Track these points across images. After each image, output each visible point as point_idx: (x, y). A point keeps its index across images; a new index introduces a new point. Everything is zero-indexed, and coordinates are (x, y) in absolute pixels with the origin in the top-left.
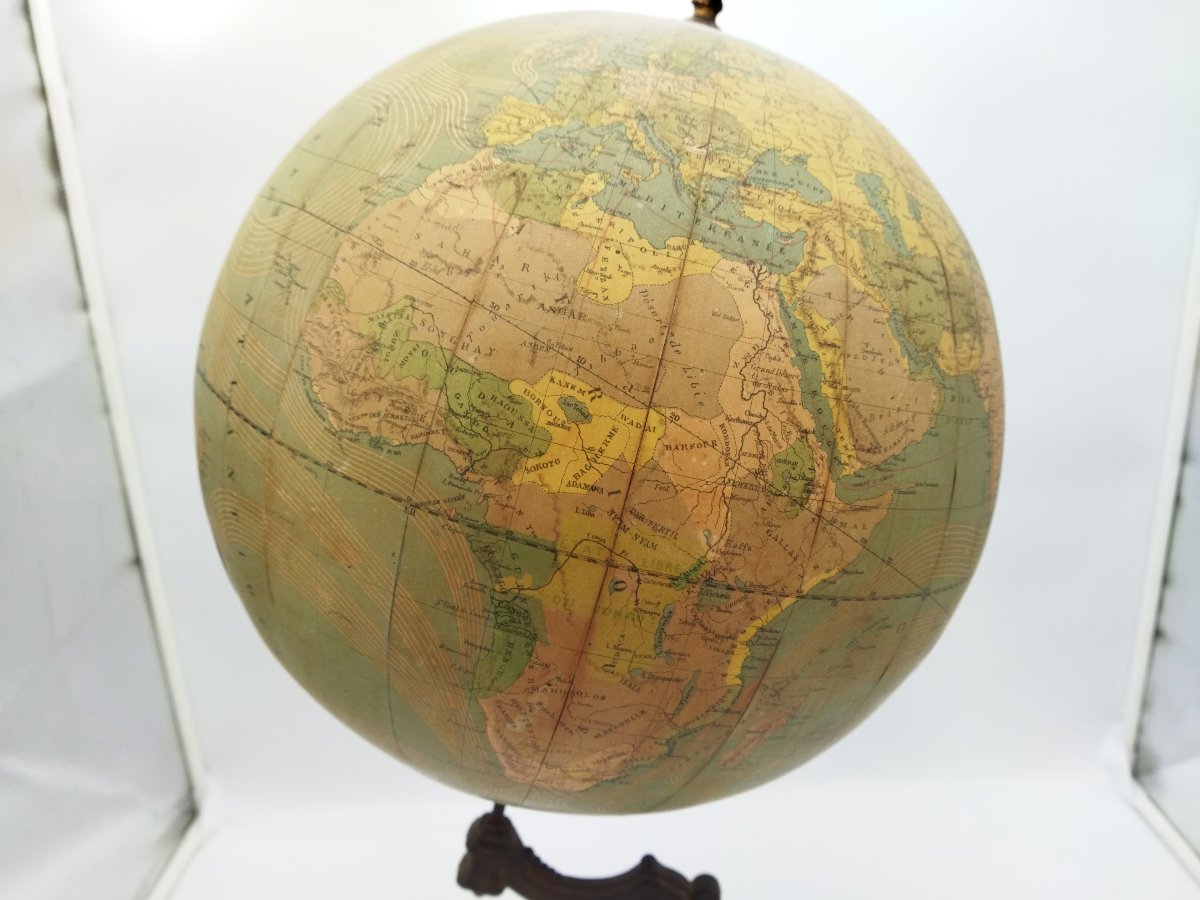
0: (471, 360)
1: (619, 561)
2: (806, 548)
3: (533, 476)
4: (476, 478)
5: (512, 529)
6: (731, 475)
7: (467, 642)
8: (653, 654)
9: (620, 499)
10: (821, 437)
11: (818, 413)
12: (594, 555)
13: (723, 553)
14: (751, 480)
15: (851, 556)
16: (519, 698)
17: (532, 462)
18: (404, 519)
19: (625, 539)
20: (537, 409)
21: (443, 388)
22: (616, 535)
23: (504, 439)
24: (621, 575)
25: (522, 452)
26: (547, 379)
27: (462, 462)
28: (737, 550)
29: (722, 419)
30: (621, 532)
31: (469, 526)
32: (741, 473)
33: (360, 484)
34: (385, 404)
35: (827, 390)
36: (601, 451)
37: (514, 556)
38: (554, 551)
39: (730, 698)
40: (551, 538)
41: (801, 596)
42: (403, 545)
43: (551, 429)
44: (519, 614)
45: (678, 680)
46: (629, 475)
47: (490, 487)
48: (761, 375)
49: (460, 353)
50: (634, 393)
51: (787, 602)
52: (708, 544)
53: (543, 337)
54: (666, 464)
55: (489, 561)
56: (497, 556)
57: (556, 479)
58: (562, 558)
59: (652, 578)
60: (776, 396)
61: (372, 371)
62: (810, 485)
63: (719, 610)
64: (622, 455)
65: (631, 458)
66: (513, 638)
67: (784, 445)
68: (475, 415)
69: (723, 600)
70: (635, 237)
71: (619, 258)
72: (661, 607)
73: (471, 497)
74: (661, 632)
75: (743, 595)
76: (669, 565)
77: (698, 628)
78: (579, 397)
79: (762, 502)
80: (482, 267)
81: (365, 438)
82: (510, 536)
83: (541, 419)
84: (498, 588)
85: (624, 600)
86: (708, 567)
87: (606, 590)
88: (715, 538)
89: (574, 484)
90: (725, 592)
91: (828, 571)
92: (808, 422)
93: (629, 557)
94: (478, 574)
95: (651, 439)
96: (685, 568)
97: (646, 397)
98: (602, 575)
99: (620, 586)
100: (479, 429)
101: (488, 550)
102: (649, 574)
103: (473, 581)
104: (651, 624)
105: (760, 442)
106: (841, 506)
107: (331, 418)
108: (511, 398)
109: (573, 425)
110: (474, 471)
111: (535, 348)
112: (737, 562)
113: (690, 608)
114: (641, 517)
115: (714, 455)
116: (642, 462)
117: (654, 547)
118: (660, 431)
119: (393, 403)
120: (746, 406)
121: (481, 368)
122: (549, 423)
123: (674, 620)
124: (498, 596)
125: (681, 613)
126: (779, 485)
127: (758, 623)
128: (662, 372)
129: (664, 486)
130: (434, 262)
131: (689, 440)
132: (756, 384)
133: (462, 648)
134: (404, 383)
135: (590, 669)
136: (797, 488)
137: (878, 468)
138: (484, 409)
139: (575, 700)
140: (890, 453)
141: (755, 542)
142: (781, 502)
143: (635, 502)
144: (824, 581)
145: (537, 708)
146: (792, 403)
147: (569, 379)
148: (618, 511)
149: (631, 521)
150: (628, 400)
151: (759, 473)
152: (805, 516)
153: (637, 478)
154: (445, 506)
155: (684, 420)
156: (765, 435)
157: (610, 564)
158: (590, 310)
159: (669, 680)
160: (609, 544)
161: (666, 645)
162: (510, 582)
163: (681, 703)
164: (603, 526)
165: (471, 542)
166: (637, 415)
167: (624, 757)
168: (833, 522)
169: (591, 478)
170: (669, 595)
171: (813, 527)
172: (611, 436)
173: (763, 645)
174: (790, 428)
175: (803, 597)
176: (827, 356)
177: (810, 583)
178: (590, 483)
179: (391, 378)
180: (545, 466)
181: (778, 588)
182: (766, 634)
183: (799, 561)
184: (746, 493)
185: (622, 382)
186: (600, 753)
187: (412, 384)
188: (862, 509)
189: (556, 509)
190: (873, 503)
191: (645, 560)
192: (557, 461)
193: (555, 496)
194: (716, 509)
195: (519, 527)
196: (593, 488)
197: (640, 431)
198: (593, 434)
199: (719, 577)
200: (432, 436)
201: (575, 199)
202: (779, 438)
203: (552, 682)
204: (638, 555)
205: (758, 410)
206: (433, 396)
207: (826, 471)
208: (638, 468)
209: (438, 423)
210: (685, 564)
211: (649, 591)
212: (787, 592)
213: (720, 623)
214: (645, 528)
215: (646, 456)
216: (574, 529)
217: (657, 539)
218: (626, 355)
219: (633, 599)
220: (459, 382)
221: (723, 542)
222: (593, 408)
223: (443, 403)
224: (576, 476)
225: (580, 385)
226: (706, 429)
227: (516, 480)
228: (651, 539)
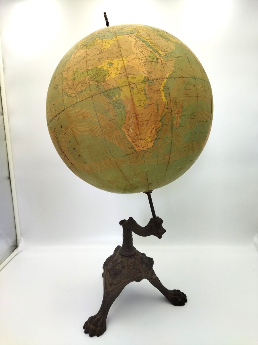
0: (90, 68)
1: (131, 83)
2: (163, 69)
3: (109, 78)
4: (100, 84)
5: (110, 88)
6: (142, 61)
7: (113, 116)
8: (146, 99)
9: (125, 73)
10: (155, 51)
11: (152, 48)
12: (126, 85)
13: (148, 74)
14: (146, 61)
15: (173, 69)
16: (128, 123)
17: (107, 76)
18: (92, 100)
19: (129, 79)
20: (104, 68)
21: (88, 75)
22: (128, 79)
23: (101, 75)
24: (132, 86)
25: (105, 75)
26: (103, 62)
27: (96, 83)
28: (150, 73)
29: (136, 54)
30: (128, 78)
31: (103, 93)
32: (143, 60)
33: (82, 100)
34: (80, 84)
35: (151, 45)
36: (118, 67)
37: (113, 93)
38: (119, 88)
39: (166, 104)
40: (117, 86)
41: (167, 78)
42: (94, 105)
43: (108, 69)
44: (119, 104)
45: (154, 104)
46: (124, 69)
47: (103, 84)
48: (138, 46)
49: (88, 69)
50: (118, 57)
51: (165, 80)
52: (144, 74)
53: (99, 58)
54: (130, 64)
55: (109, 97)
56: (110, 95)
57: (113, 76)
58: (121, 88)
59: (138, 84)
60: (143, 48)
61: (76, 82)
62: (157, 59)
63: (153, 85)
64: (122, 66)
65: (123, 66)
66: (121, 110)
67: (149, 54)
68: (95, 75)
69: (153, 83)
70: (107, 40)
71: (106, 43)
72: (142, 88)
73: (101, 88)
74: (145, 94)
75: (156, 81)
76: (140, 80)
77: (152, 90)
78: (110, 62)
79: (150, 64)
80: (86, 57)
81: (80, 92)
82: (110, 90)
83: (105, 69)
84: (113, 101)
85: (135, 90)
86: (147, 78)
87: (131, 90)
88: (145, 72)
89: (116, 75)
90: (152, 81)
91: (170, 72)
92: (151, 50)
93: (132, 82)
94: (108, 100)
95: (125, 62)
96: (143, 80)
97: (121, 56)
98: (129, 87)
99: (133, 88)
100: (97, 76)
101: (108, 95)
102: (137, 83)
103: (108, 102)
104: (143, 93)
105: (144, 55)
106: (165, 61)
107: (73, 95)
108: (99, 69)
109: (111, 66)
110: (99, 83)
111: (99, 60)
112: (151, 75)
113: (148, 87)
114: (130, 74)
115: (137, 60)
116: (125, 65)
117: (135, 78)
118: (126, 60)
119: (81, 84)
120: (138, 51)
121: (92, 68)
122: (107, 68)
123: (146, 90)
124: (114, 102)
125: (147, 88)
126: (151, 60)
127: (162, 86)
128: (121, 52)
129: (131, 68)
130: (78, 62)
131: (132, 59)
132: (138, 47)
133: (113, 118)
134: (81, 80)
135: (137, 108)
136: (155, 60)
137: (168, 54)
138: (96, 73)
139: (138, 117)
140: (170, 51)
141: (153, 70)
142: (153, 63)
143: (128, 72)
144: (170, 74)
145: (132, 123)
146: (146, 48)
147: (107, 61)
148: (126, 75)
149: (129, 76)
150: (118, 58)
151: (147, 59)
152: (159, 64)
153: (126, 69)
154: (97, 92)
155: (129, 56)
156: (144, 54)
157: (129, 85)
158: (105, 50)
159: (152, 104)
160: (127, 81)
161: (148, 96)
162: (114, 98)
163: (158, 109)
164: (125, 79)
165: (104, 95)
166: (121, 59)
167: (154, 129)
168: (165, 64)
169: (118, 72)
170: (143, 86)
171: (162, 65)
172: (118, 64)
173: (166, 90)
174: (148, 51)
175: (168, 78)
176: (148, 41)
177: (168, 75)
178: (119, 73)
179: (79, 81)
180: (110, 75)
181: (162, 77)
182: (165, 88)
183: (163, 72)
184: (147, 63)
185: (115, 56)
186: (149, 130)
187: (83, 78)
188: (170, 61)
189: (115, 80)
190: (172, 59)
191: (135, 81)
192: (112, 73)
193: (114, 78)
194: (142, 67)
195: (111, 87)
196: (120, 74)
197: (122, 61)
198: (115, 66)
199: (150, 79)
200: (90, 83)
201: (95, 42)
202: (147, 53)
203: (132, 115)
204: (133, 81)
205: (141, 50)
206: (87, 77)
207: (159, 56)
208: (125, 67)
209: (90, 80)
210: (142, 79)
211: (139, 86)
212: (164, 78)
213: (155, 88)
214: (132, 76)
215: (126, 65)
216: (120, 82)
217: (135, 76)
218: (114, 53)
219: (137, 89)
220: (90, 72)
221: (147, 72)
222: (113, 62)
223: (89, 77)
224: (116, 73)
225: (109, 60)
226: (133, 56)
227: (106, 80)
228: (134, 77)
